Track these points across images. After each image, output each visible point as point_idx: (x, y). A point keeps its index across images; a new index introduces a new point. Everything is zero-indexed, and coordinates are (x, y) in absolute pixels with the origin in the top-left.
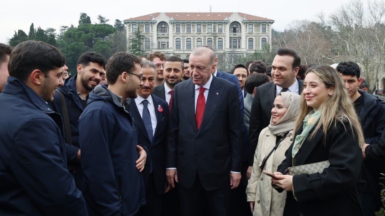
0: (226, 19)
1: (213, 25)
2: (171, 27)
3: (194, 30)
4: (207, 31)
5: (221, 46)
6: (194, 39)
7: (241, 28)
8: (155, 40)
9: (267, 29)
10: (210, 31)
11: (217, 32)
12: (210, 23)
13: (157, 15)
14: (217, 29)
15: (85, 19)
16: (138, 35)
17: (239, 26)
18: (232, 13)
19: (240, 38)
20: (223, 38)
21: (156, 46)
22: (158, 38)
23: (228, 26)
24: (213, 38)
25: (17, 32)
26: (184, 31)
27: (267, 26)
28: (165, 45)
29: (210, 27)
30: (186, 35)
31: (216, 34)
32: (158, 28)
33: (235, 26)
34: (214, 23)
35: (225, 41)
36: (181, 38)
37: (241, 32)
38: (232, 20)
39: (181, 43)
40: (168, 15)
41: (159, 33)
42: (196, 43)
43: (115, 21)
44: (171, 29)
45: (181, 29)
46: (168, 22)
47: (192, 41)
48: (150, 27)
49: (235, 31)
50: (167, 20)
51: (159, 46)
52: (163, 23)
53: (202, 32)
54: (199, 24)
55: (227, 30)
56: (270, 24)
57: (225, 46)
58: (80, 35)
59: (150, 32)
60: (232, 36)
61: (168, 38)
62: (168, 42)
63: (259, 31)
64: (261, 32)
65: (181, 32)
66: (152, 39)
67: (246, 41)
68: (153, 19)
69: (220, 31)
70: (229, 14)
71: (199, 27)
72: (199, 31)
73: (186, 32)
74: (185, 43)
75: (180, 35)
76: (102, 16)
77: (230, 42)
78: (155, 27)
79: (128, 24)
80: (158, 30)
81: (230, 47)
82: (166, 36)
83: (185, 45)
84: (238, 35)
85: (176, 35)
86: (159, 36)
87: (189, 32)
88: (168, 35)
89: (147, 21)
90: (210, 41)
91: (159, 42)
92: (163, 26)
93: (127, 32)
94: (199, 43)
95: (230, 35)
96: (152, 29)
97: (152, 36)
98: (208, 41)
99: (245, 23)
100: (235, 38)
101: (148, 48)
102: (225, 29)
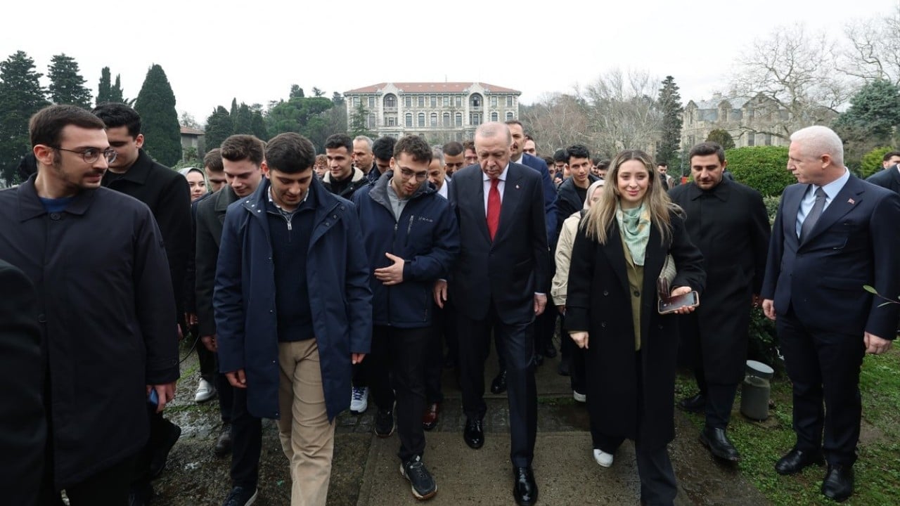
0: (465, 90)
1: (450, 97)
2: (400, 100)
3: (428, 103)
4: (443, 104)
5: (459, 122)
6: (427, 114)
7: (482, 101)
8: (381, 116)
9: (513, 102)
10: (446, 104)
11: (455, 105)
12: (446, 95)
13: (383, 85)
14: (455, 102)
15: (297, 92)
16: (361, 110)
17: (481, 99)
18: (472, 84)
19: (482, 112)
20: (462, 113)
21: (382, 123)
22: (385, 113)
23: (467, 99)
24: (450, 112)
25: (216, 108)
26: (415, 104)
27: (513, 99)
28: (393, 121)
29: (446, 99)
30: (417, 109)
31: (454, 107)
32: (384, 101)
33: (475, 98)
34: (451, 95)
35: (464, 116)
36: (412, 113)
37: (483, 106)
38: (472, 90)
39: (413, 119)
40: (397, 85)
41: (386, 108)
42: (430, 119)
43: (333, 94)
44: (400, 102)
45: (412, 103)
46: (396, 94)
47: (425, 116)
48: (375, 100)
49: (476, 104)
50: (395, 91)
51: (386, 123)
52: (390, 95)
53: (437, 105)
54: (433, 96)
55: (466, 103)
56: (517, 97)
57: (464, 122)
58: (291, 111)
59: (375, 106)
60: (473, 110)
61: (397, 113)
62: (396, 118)
63: (504, 104)
64: (506, 105)
65: (412, 106)
66: (377, 115)
67: (489, 116)
68: (379, 91)
69: (459, 104)
70: (469, 85)
71: (433, 99)
72: (434, 105)
73: (418, 105)
74: (418, 119)
75: (411, 109)
76: (318, 88)
77: (471, 117)
78: (381, 100)
79: (348, 97)
80: (384, 104)
81: (471, 123)
82: (394, 110)
83: (418, 122)
84: (479, 109)
85: (406, 109)
86: (386, 111)
87: (421, 105)
88: (397, 109)
89: (371, 94)
90: (446, 116)
91: (386, 118)
92: (391, 99)
93: (348, 106)
94: (434, 119)
95: (470, 109)
96: (378, 102)
97: (377, 111)
98: (444, 116)
99: (488, 95)
100: (476, 113)
101: (373, 125)
102: (464, 102)
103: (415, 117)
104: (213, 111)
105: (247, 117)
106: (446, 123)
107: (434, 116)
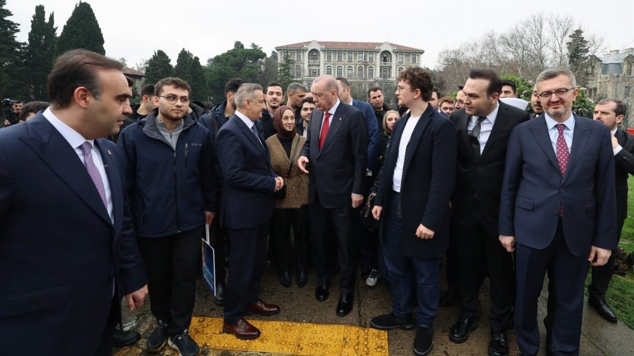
0: (377, 48)
1: (364, 53)
2: (322, 54)
3: (345, 58)
4: (358, 59)
5: (371, 74)
6: (345, 67)
7: (391, 57)
8: (306, 67)
9: (417, 59)
10: (361, 59)
11: (368, 60)
12: (361, 52)
13: (308, 43)
14: (368, 58)
17: (390, 56)
18: (382, 44)
19: (391, 67)
20: (374, 67)
21: (307, 73)
22: (309, 65)
23: (378, 55)
24: (364, 66)
25: (157, 52)
26: (335, 58)
27: (417, 56)
28: (316, 72)
29: (361, 55)
30: (337, 63)
31: (367, 62)
32: (309, 55)
33: (385, 55)
34: (365, 51)
35: (376, 70)
36: (332, 66)
37: (391, 61)
38: (383, 49)
39: (332, 71)
40: (321, 43)
41: (310, 61)
42: (347, 71)
44: (322, 57)
45: (332, 57)
46: (319, 50)
47: (343, 68)
48: (302, 54)
49: (385, 60)
50: (318, 48)
51: (310, 74)
52: (314, 50)
53: (353, 60)
54: (350, 52)
55: (378, 58)
56: (420, 55)
57: (376, 74)
58: (227, 59)
59: (302, 59)
60: (383, 65)
61: (319, 65)
62: (319, 70)
63: (409, 60)
64: (411, 61)
65: (332, 60)
66: (303, 67)
67: (396, 70)
68: (305, 46)
69: (371, 59)
70: (380, 44)
71: (350, 55)
72: (350, 60)
73: (337, 60)
74: (336, 71)
75: (331, 63)
76: (256, 44)
77: (381, 71)
78: (306, 54)
79: (280, 52)
80: (309, 58)
81: (381, 76)
82: (317, 63)
83: (336, 73)
84: (388, 64)
85: (327, 62)
86: (310, 64)
87: (340, 60)
88: (319, 62)
89: (298, 49)
90: (360, 69)
91: (310, 70)
92: (315, 54)
93: (279, 59)
94: (350, 72)
95: (381, 64)
96: (304, 56)
97: (303, 64)
98: (359, 70)
99: (396, 52)
100: (385, 68)
101: (299, 75)
102: (376, 58)
103: (334, 69)
104: (154, 54)
105: (185, 62)
106: (360, 76)
107: (350, 68)
